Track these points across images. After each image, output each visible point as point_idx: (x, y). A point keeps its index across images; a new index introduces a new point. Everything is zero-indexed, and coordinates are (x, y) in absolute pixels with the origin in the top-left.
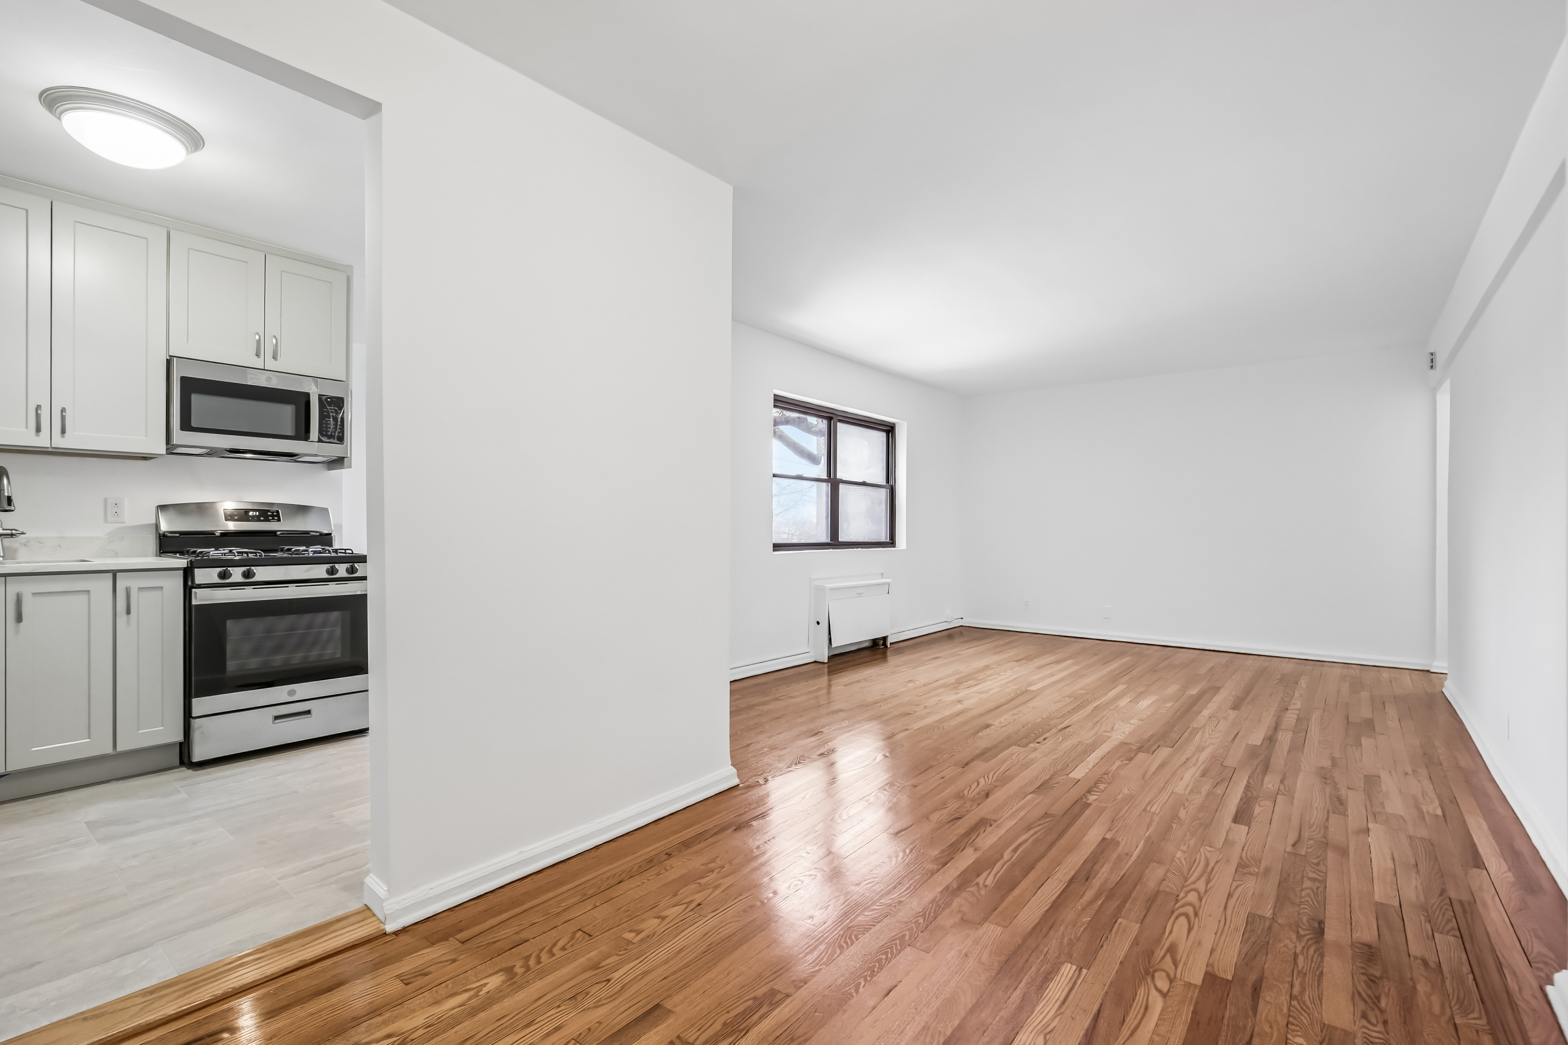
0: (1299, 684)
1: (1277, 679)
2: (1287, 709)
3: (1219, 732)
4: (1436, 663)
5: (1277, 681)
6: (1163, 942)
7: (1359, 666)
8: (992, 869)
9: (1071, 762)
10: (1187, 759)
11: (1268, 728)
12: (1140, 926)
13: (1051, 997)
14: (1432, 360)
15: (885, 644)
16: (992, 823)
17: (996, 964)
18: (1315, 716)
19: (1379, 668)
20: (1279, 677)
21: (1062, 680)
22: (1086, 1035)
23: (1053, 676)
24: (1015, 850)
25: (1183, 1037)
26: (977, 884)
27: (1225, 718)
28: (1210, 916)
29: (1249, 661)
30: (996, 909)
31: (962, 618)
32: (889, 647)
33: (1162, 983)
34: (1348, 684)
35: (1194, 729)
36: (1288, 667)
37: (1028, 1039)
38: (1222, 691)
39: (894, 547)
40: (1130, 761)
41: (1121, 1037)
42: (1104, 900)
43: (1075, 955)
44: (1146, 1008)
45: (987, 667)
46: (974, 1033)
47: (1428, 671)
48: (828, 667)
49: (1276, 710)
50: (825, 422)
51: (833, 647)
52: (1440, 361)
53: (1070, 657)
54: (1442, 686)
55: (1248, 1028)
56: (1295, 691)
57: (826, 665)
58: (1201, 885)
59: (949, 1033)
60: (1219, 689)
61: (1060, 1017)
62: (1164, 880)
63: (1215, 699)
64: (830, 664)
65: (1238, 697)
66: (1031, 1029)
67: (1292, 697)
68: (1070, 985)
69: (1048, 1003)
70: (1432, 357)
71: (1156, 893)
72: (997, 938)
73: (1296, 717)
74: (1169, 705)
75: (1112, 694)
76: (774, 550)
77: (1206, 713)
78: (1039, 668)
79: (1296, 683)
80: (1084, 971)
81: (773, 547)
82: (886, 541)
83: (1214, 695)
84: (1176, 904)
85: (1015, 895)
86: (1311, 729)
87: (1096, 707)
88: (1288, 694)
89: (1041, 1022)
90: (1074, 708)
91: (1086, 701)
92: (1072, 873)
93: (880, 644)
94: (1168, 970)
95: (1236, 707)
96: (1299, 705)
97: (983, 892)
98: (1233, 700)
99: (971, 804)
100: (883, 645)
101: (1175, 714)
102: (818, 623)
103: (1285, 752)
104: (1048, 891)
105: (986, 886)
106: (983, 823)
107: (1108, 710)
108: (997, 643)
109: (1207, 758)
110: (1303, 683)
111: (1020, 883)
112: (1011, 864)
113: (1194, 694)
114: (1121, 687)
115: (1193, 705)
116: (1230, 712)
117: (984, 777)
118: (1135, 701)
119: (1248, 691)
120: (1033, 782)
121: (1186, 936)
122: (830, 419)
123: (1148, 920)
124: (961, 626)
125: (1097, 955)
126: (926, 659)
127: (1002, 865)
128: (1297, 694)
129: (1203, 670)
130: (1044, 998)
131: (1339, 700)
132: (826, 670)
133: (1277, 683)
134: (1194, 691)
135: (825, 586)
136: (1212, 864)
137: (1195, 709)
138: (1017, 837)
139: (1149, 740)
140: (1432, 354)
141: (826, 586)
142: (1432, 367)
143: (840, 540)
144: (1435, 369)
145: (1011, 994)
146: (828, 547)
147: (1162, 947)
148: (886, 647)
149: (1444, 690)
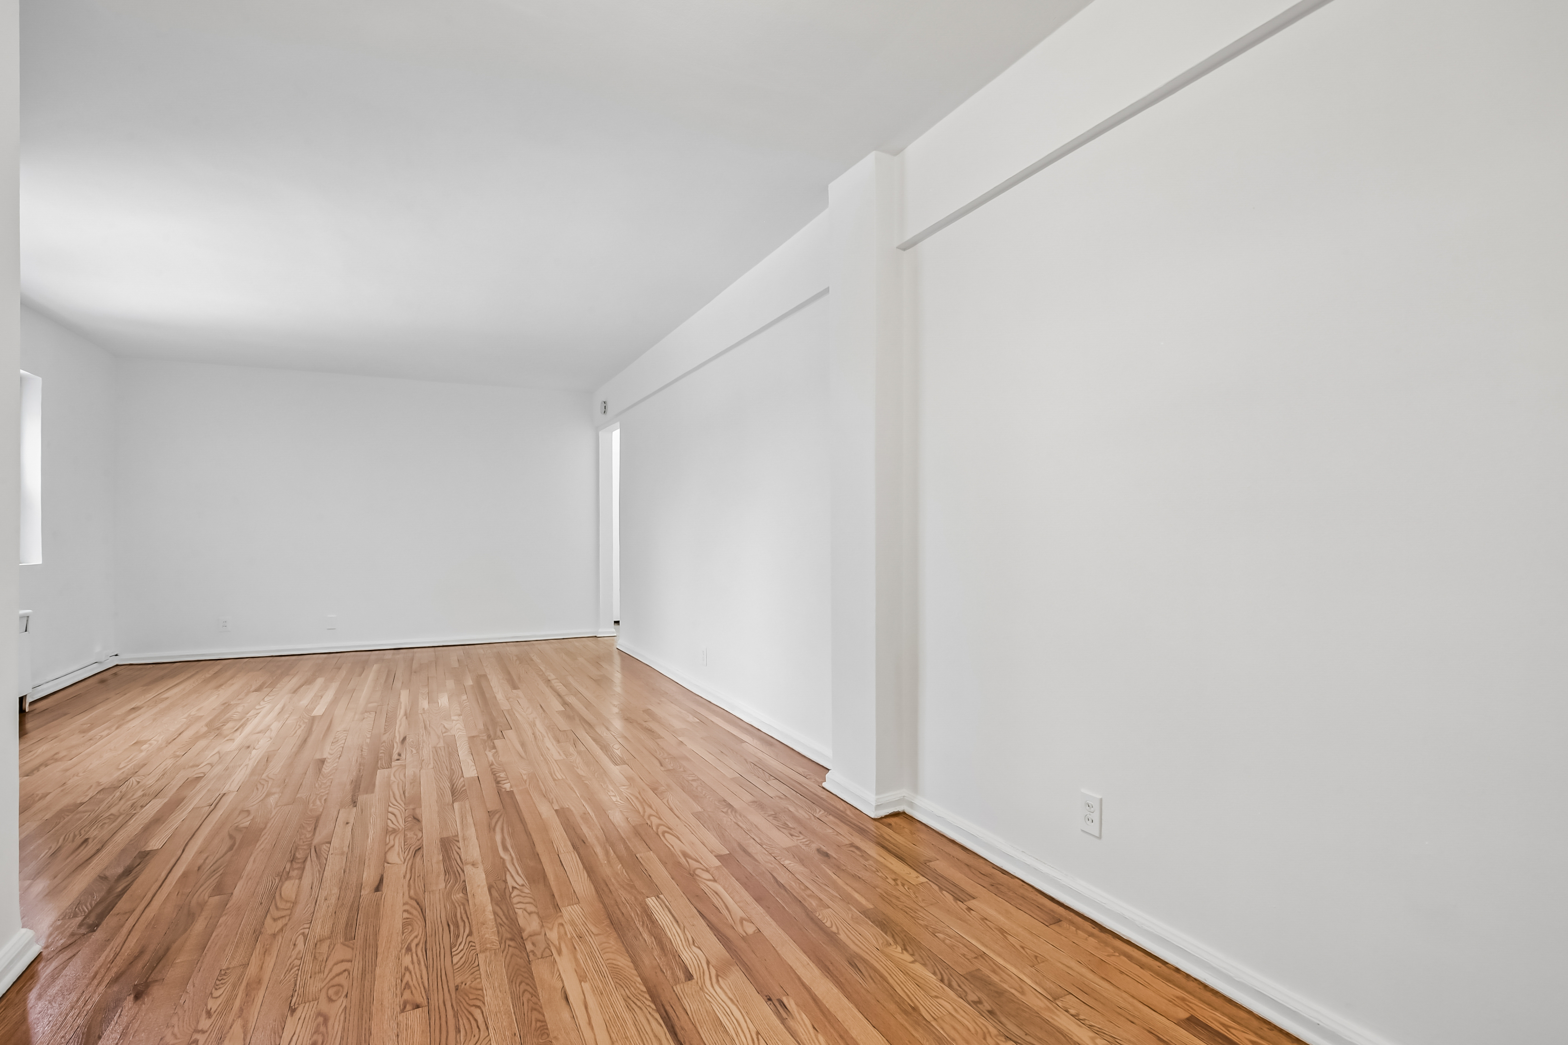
0: (534, 660)
3: (526, 708)
4: (600, 630)
6: (676, 854)
8: (509, 871)
9: (451, 766)
10: (532, 734)
11: (555, 697)
12: (653, 852)
13: (666, 924)
16: (456, 839)
17: (608, 929)
22: (711, 928)
23: (322, 697)
24: (505, 848)
25: (749, 895)
26: (514, 888)
27: (517, 697)
28: (677, 825)
30: (553, 895)
33: (706, 876)
37: (689, 955)
40: (495, 749)
41: (726, 916)
42: (612, 849)
43: (644, 891)
44: (716, 893)
46: (657, 976)
47: (596, 637)
49: (543, 683)
55: (765, 871)
56: (538, 667)
58: (649, 811)
59: (644, 989)
61: (685, 929)
62: (627, 819)
63: (493, 684)
65: (506, 678)
66: (682, 948)
68: (666, 909)
69: (669, 927)
71: (634, 828)
72: (583, 913)
73: (562, 686)
75: (404, 700)
77: (500, 697)
80: (661, 896)
83: (488, 681)
84: (652, 828)
85: (552, 879)
86: (580, 690)
87: (405, 714)
88: (536, 670)
89: (681, 940)
90: (386, 720)
91: (388, 712)
92: (570, 844)
94: (699, 867)
95: (514, 687)
97: (527, 891)
99: (413, 832)
101: (479, 704)
103: (585, 710)
104: (571, 864)
105: (523, 885)
106: (447, 845)
107: (419, 715)
109: (545, 730)
110: (535, 658)
111: (544, 870)
112: (517, 859)
114: (404, 692)
116: (515, 691)
117: (389, 806)
118: (432, 700)
120: (442, 793)
121: (681, 843)
123: (651, 846)
125: (655, 883)
127: (512, 865)
128: (542, 668)
130: (664, 927)
133: (519, 663)
136: (638, 796)
138: (493, 840)
139: (487, 729)
145: (643, 938)
147: (680, 857)
149: (618, 647)
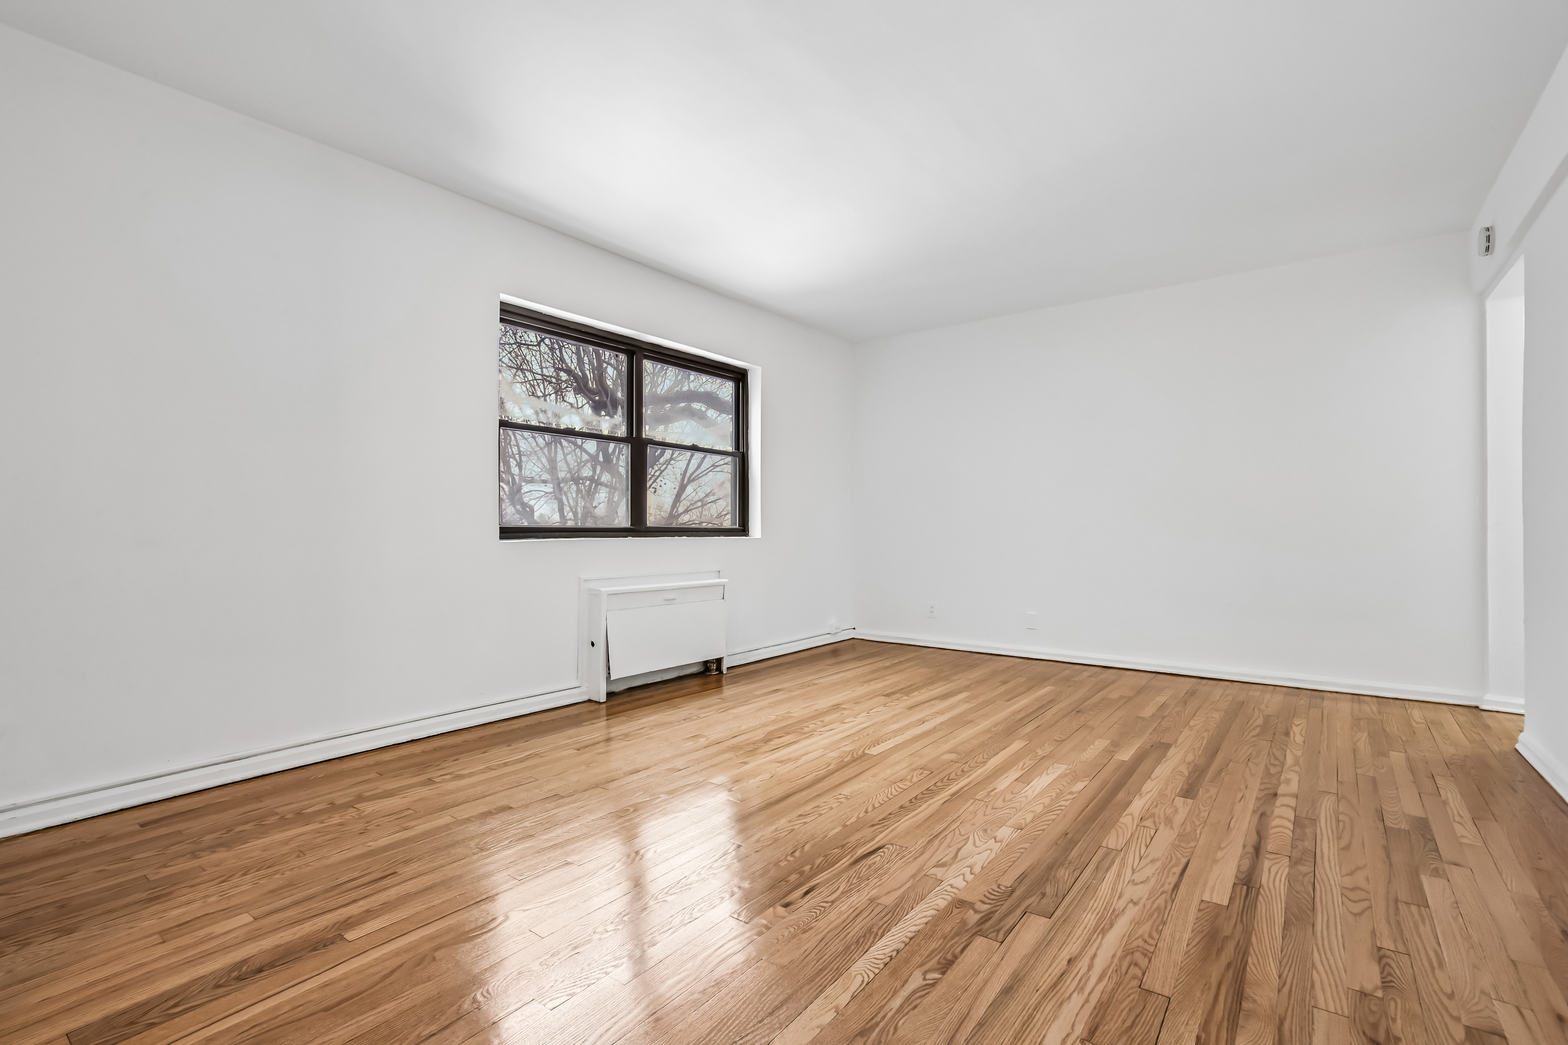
0: (1292, 735)
1: (1258, 726)
2: (1276, 795)
3: (1153, 861)
4: (1488, 697)
5: (1258, 730)
7: (1375, 699)
10: (1069, 961)
11: (1244, 846)
14: (1488, 239)
15: (719, 668)
18: (1326, 806)
19: (1405, 702)
20: (1260, 721)
21: (934, 730)
23: (924, 723)
27: (1169, 821)
29: (1218, 691)
31: (854, 629)
32: (724, 673)
34: (1366, 734)
35: (1109, 851)
36: (1273, 703)
38: (1172, 751)
39: (747, 535)
40: (943, 973)
45: (836, 707)
47: (1477, 707)
48: (608, 708)
49: (1258, 799)
50: (622, 357)
51: (612, 679)
52: (1501, 241)
53: (967, 688)
54: (1516, 741)
56: (1286, 751)
57: (604, 705)
60: (1168, 746)
63: (1158, 771)
64: (609, 704)
65: (1195, 765)
67: (1283, 764)
70: (1488, 233)
73: (1291, 815)
74: (1079, 786)
75: (994, 762)
76: (501, 538)
77: (1138, 806)
78: (910, 708)
79: (1287, 734)
81: (501, 533)
82: (734, 527)
83: (1158, 761)
86: (1322, 850)
87: (953, 795)
88: (1276, 758)
90: (916, 798)
91: (945, 780)
93: (713, 669)
95: (1189, 792)
96: (1294, 787)
98: (1187, 774)
100: (717, 670)
102: (593, 644)
103: (1278, 931)
107: (972, 801)
108: (880, 665)
109: (1114, 956)
110: (1298, 734)
113: (1126, 759)
114: (1017, 745)
115: (1119, 786)
116: (1179, 801)
118: (1025, 779)
119: (1213, 752)
122: (630, 354)
124: (853, 638)
126: (758, 693)
128: (1290, 760)
129: (1148, 711)
131: (1359, 771)
132: (604, 712)
133: (1257, 735)
134: (1126, 755)
135: (600, 591)
137: (1121, 796)
139: (1013, 892)
140: (1488, 229)
141: (602, 589)
142: (1488, 249)
143: (649, 524)
144: (1492, 253)
146: (624, 534)
148: (721, 672)
149: (1518, 746)
